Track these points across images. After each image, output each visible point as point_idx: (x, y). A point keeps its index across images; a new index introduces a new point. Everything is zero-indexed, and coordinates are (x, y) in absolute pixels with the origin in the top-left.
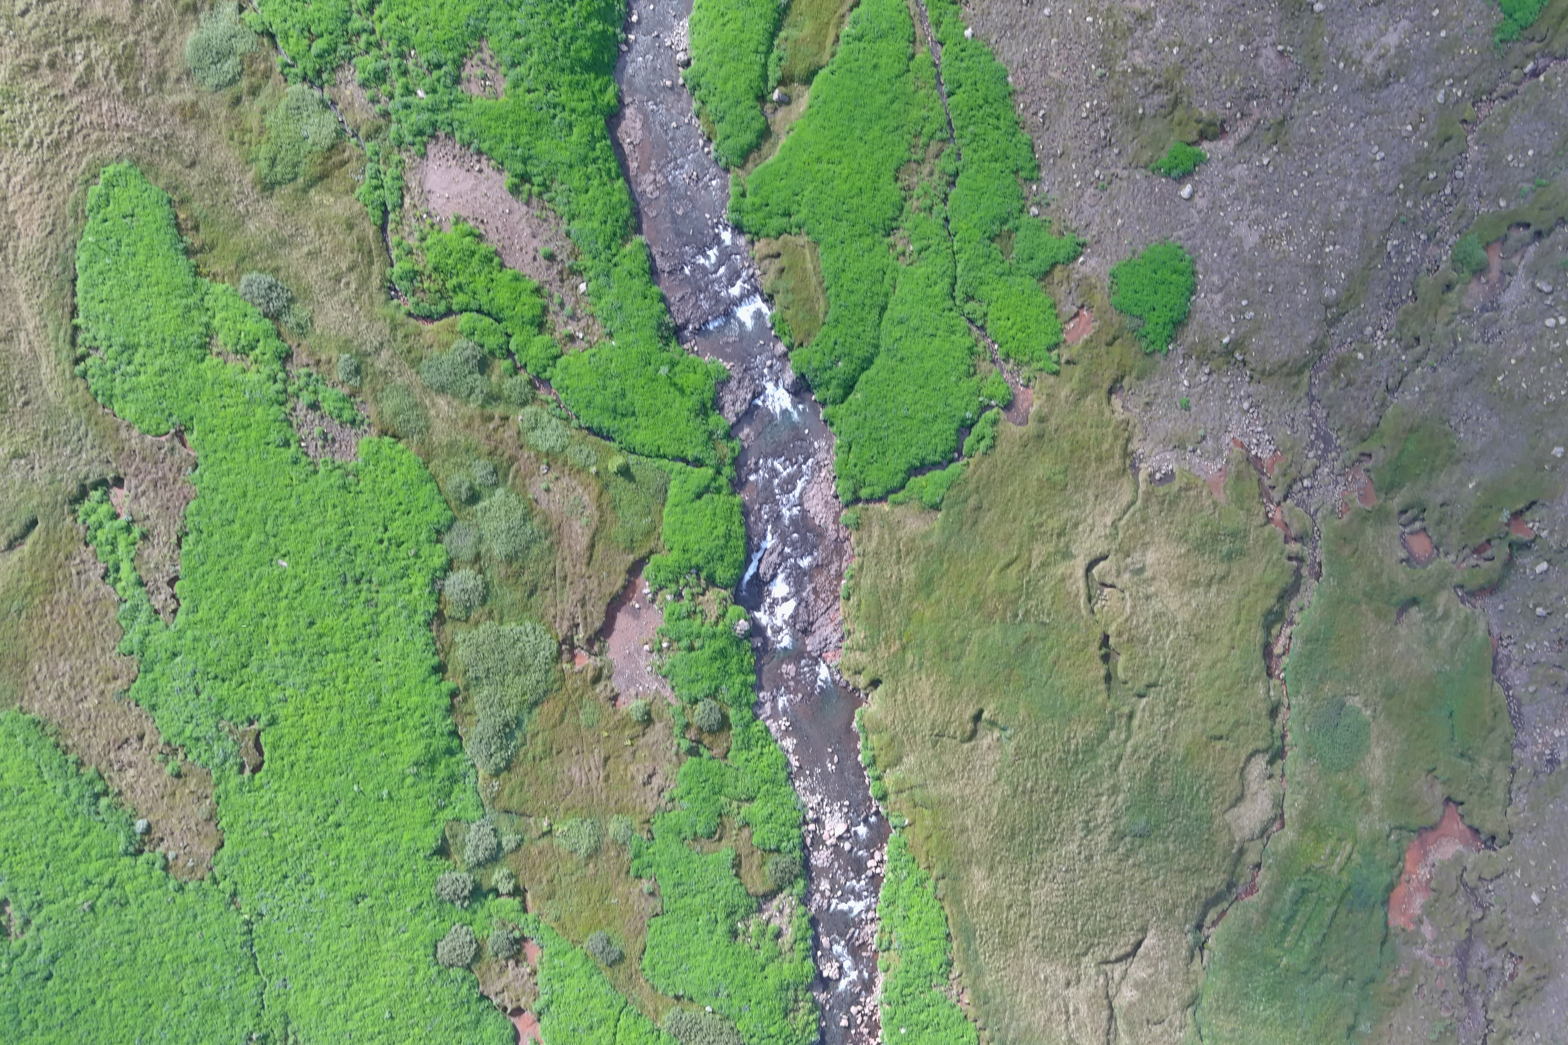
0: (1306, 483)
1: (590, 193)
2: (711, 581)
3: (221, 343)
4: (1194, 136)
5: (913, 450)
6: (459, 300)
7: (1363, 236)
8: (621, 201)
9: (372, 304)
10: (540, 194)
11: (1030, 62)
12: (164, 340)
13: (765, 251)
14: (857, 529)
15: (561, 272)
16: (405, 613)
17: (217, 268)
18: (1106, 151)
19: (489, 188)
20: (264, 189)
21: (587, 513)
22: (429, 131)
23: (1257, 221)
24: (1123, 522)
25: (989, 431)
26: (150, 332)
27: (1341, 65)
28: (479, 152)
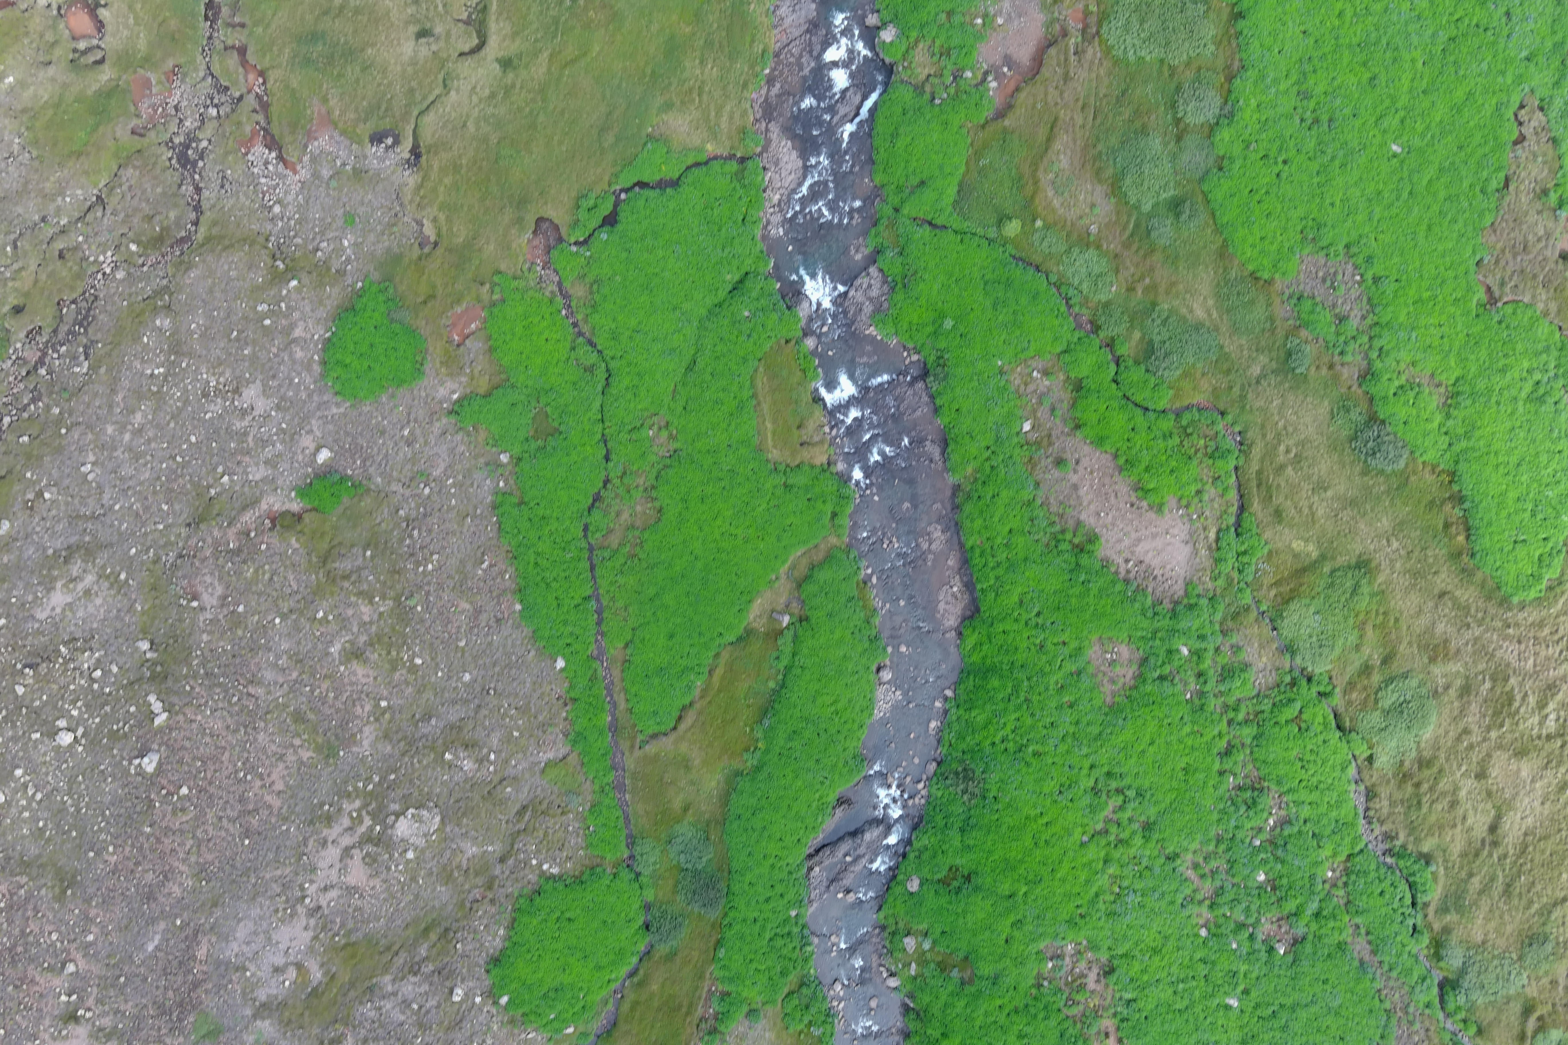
0: (213, 112)
1: (1007, 529)
2: (919, 89)
3: (1435, 397)
4: (307, 517)
5: (672, 205)
6: (1167, 424)
7: (116, 380)
8: (972, 521)
9: (1263, 427)
10: (1063, 532)
11: (492, 622)
12: (1498, 403)
13: (817, 450)
14: (745, 128)
15: (1050, 444)
16: (1269, 80)
17: (1429, 478)
18: (414, 514)
19: (1120, 541)
20: (1369, 561)
21: (1051, 176)
22: (1180, 608)
23: (244, 413)
24: (437, 92)
25: (582, 215)
26: (1512, 413)
27: (123, 576)
28: (1127, 581)
